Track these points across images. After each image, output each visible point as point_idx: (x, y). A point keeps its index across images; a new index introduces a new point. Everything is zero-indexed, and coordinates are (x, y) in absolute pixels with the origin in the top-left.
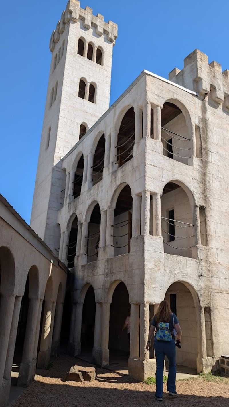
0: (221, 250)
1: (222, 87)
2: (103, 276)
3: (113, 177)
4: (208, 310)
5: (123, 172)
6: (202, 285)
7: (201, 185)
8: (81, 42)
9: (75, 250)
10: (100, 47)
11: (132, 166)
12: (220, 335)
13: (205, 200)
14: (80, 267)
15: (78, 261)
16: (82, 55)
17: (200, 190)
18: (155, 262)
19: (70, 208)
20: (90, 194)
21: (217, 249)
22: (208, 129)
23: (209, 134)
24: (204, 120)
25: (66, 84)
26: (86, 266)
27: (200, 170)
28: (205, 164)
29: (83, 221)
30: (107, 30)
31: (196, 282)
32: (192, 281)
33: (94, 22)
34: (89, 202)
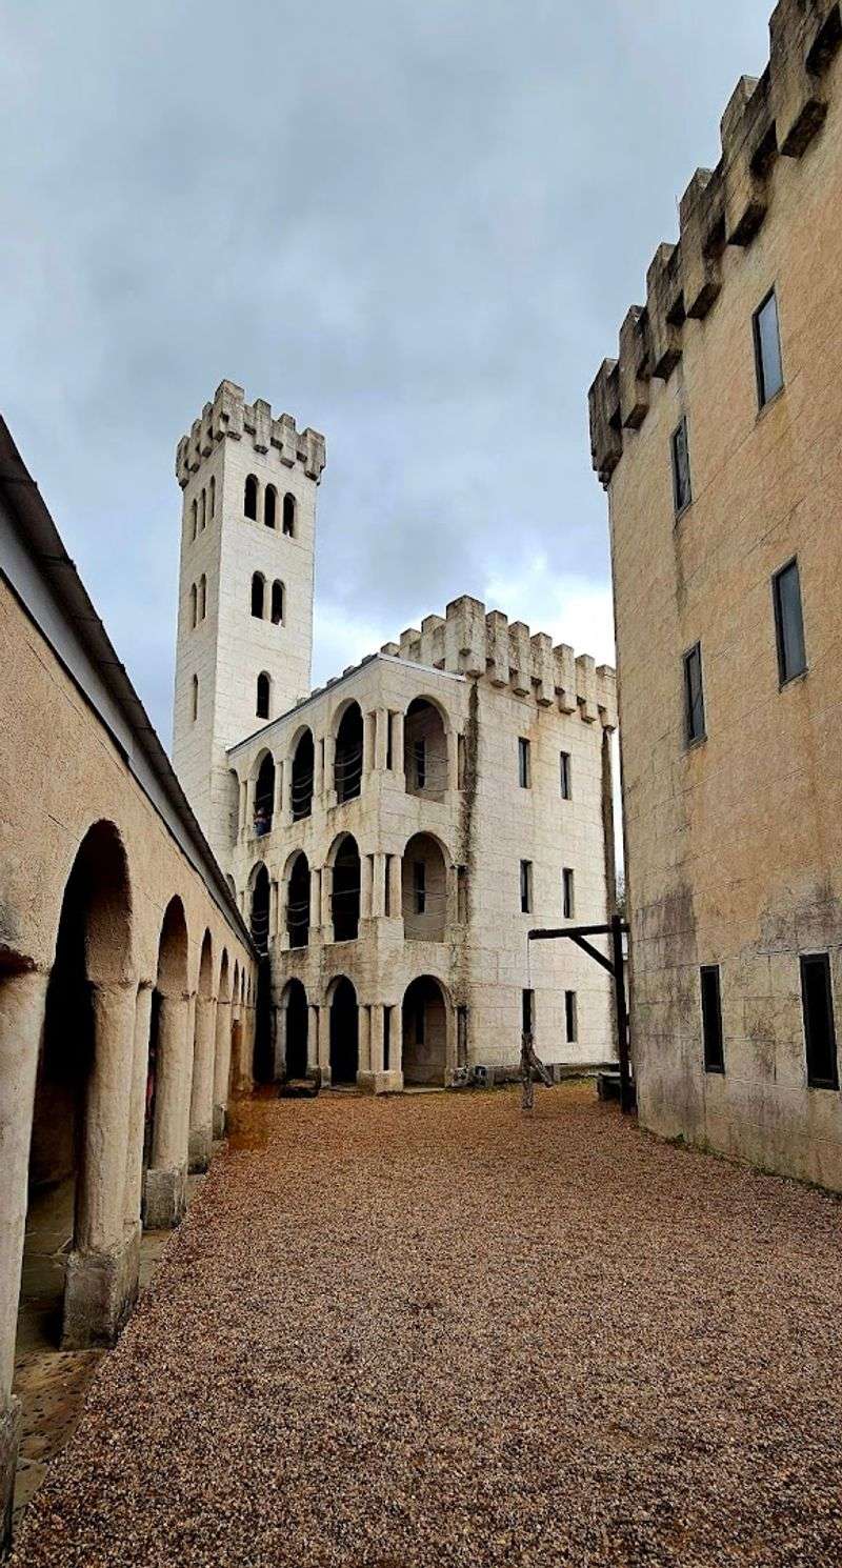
0: (486, 928)
1: (506, 657)
2: (319, 969)
3: (331, 818)
4: (463, 1011)
5: (345, 813)
6: (455, 977)
7: (463, 834)
8: (251, 483)
9: (266, 925)
10: (289, 494)
11: (360, 810)
12: (477, 1041)
13: (467, 856)
14: (278, 954)
15: (274, 945)
16: (254, 517)
17: (460, 842)
18: (392, 952)
19: (253, 852)
20: (291, 836)
21: (480, 928)
22: (479, 738)
23: (479, 747)
24: (473, 724)
25: (225, 590)
26: (290, 954)
27: (462, 809)
28: (469, 798)
29: (278, 880)
30: (304, 453)
31: (447, 976)
32: (443, 975)
33: (276, 438)
34: (289, 850)
